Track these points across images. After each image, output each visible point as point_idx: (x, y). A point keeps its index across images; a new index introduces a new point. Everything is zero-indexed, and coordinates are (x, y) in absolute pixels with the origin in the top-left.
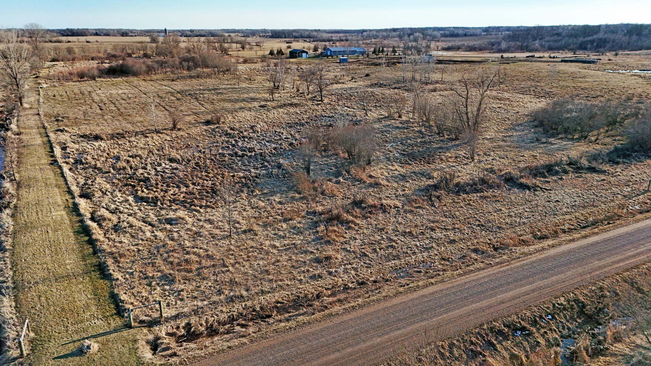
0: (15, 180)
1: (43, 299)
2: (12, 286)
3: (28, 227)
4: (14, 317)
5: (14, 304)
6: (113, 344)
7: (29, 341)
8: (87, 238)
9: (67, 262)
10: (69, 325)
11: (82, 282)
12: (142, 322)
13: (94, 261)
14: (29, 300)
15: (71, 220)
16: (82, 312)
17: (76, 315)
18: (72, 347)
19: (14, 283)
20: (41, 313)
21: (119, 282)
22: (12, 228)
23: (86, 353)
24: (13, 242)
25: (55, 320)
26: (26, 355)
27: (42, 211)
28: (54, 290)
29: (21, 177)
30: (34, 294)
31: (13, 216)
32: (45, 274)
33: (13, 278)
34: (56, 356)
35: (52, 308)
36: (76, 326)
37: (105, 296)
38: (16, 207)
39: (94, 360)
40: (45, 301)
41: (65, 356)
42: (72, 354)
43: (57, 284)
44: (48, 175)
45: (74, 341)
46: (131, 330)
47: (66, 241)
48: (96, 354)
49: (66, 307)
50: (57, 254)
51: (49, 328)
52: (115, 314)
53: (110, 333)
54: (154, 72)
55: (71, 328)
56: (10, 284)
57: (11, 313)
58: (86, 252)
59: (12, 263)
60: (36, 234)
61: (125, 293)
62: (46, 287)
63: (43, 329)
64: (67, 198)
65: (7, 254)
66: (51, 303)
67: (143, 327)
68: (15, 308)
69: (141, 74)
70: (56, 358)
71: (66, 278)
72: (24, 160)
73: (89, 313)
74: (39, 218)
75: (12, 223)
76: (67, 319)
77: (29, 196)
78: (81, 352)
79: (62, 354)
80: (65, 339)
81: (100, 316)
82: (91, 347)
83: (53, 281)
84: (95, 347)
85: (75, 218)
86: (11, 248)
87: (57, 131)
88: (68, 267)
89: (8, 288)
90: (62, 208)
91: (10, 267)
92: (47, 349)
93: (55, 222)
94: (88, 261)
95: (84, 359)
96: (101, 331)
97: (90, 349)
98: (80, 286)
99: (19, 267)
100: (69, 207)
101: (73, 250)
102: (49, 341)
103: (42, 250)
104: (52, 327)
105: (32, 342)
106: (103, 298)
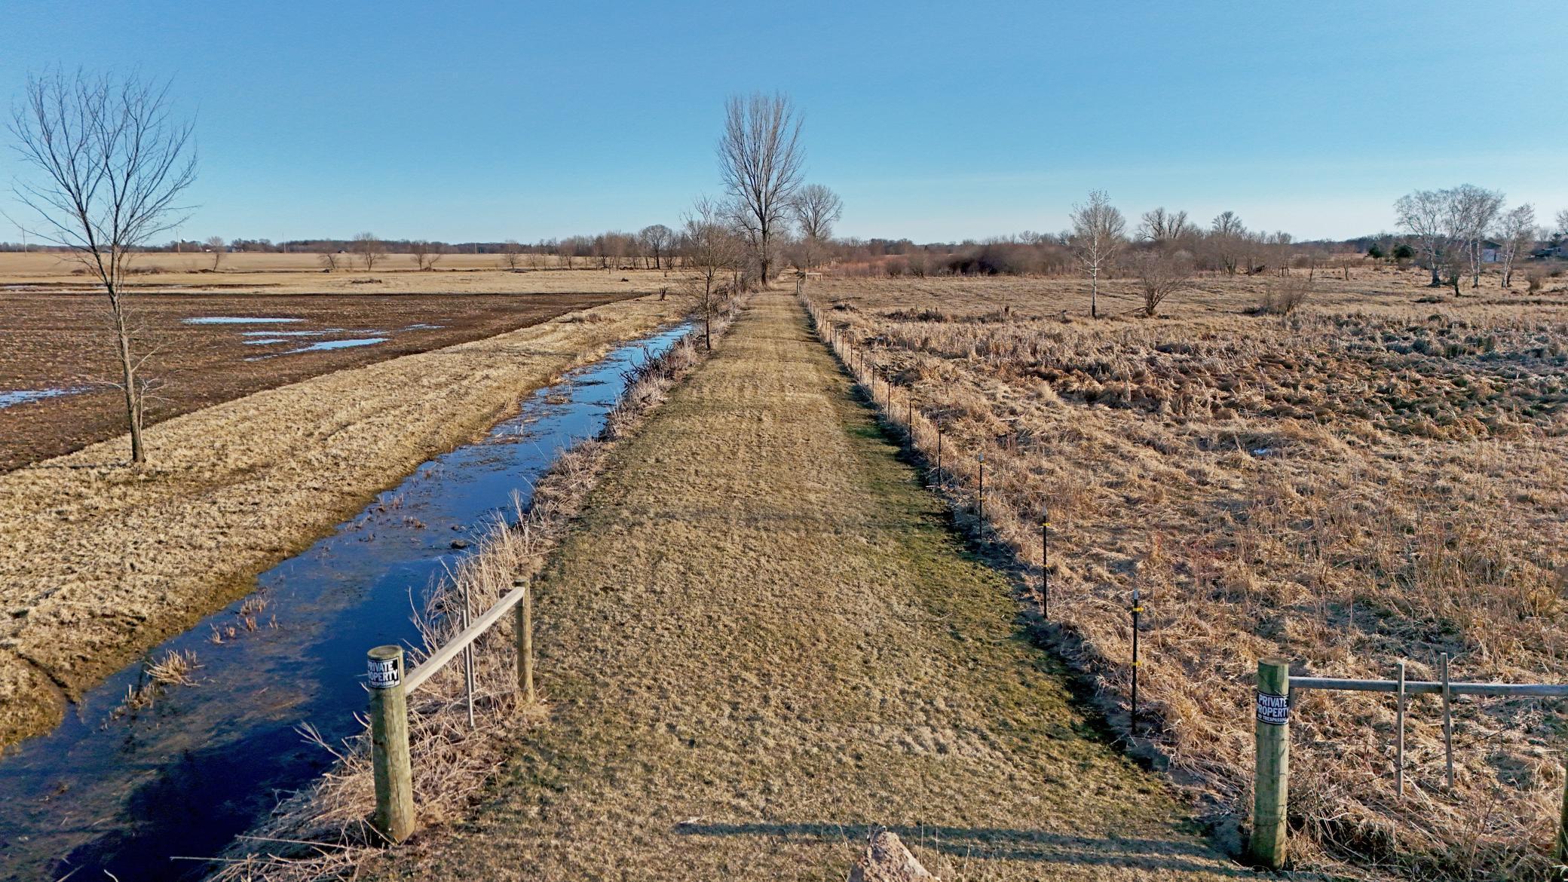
1: (668, 567)
3: (701, 407)
8: (894, 449)
9: (809, 485)
10: (768, 714)
11: (866, 552)
13: (924, 500)
14: (610, 560)
15: (839, 411)
16: (854, 666)
17: (819, 673)
20: (637, 617)
22: (657, 405)
25: (692, 664)
27: (756, 387)
28: (734, 550)
30: (641, 545)
31: (672, 391)
33: (588, 495)
35: (698, 609)
36: (809, 730)
37: (988, 626)
40: (674, 577)
43: (751, 532)
45: (783, 831)
47: (813, 443)
49: (772, 621)
50: (775, 464)
51: (643, 702)
54: (1058, 268)
58: (888, 476)
60: (722, 419)
62: (700, 533)
64: (836, 377)
66: (698, 587)
71: (794, 524)
72: (741, 332)
73: (899, 684)
74: (742, 397)
76: (765, 676)
81: (970, 717)
85: (856, 409)
87: (831, 309)
88: (812, 497)
89: (555, 516)
90: (817, 389)
93: (789, 406)
94: (893, 498)
98: (858, 561)
100: (839, 390)
101: (838, 464)
103: (725, 449)
104: (663, 695)
106: (982, 633)
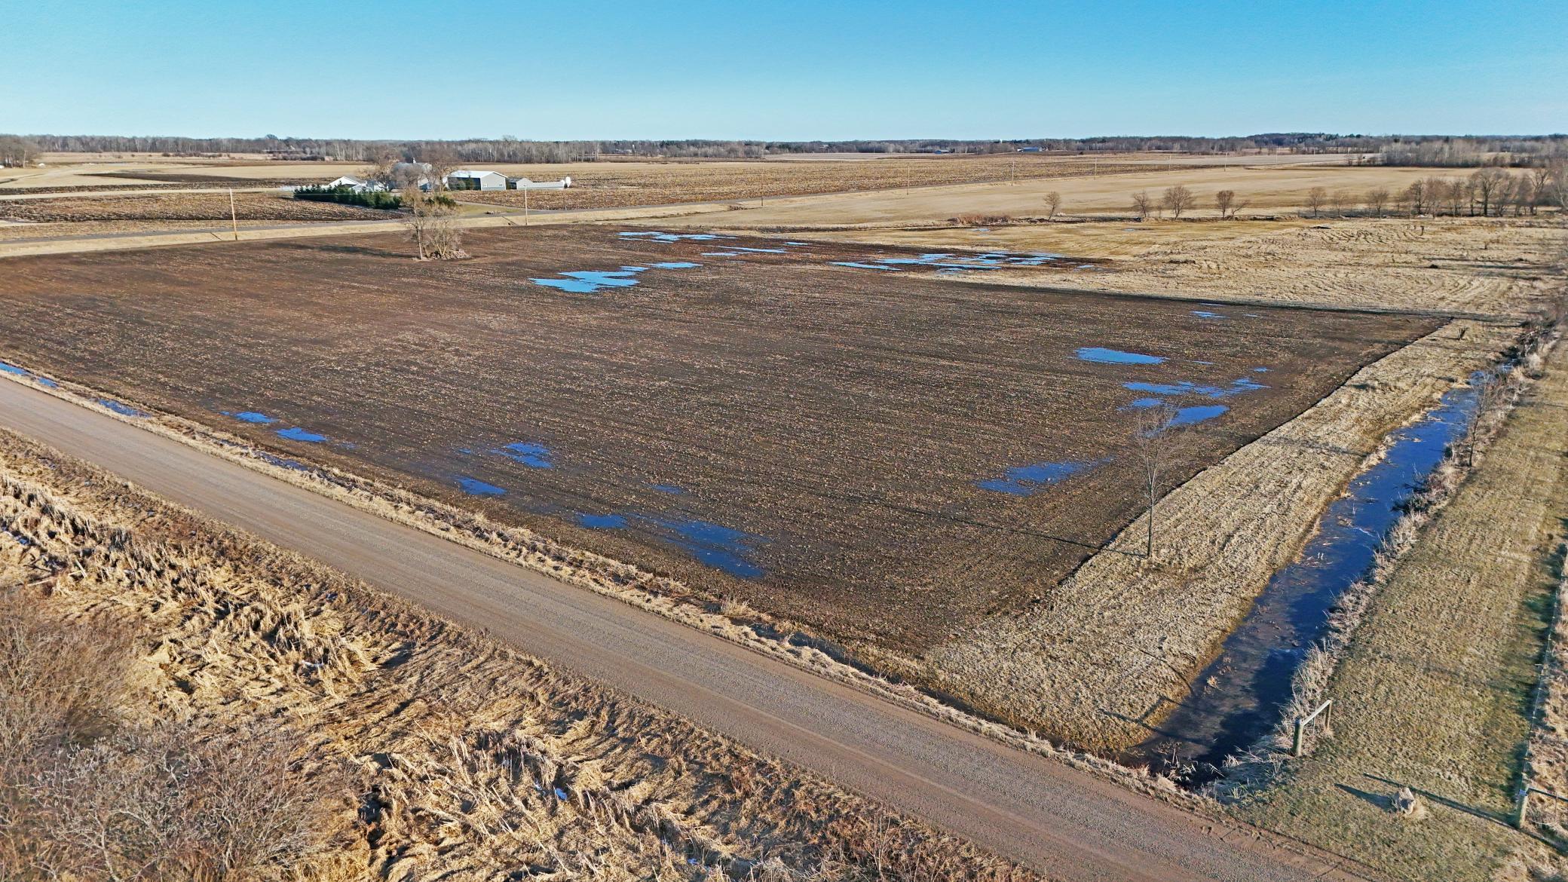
0: (1470, 465)
1: (1382, 688)
2: (1347, 643)
3: (1440, 559)
4: (1319, 691)
5: (1330, 671)
6: (1456, 828)
7: (1318, 739)
8: (1542, 626)
9: (1470, 649)
10: (1400, 754)
11: (1473, 699)
12: (1545, 830)
13: (1528, 673)
14: (1359, 678)
15: (1531, 578)
16: (1437, 747)
17: (1424, 746)
18: (1378, 788)
19: (1352, 640)
20: (1365, 708)
21: (1552, 737)
22: (1406, 549)
23: (1395, 810)
24: (1394, 575)
25: (1380, 731)
26: (1300, 754)
27: (1483, 538)
28: (1412, 685)
29: (1484, 462)
30: (1373, 673)
31: (1423, 530)
32: (1412, 650)
33: (1354, 632)
34: (1343, 783)
35: (1388, 711)
36: (1411, 763)
37: (1503, 746)
38: (1438, 515)
39: (1402, 830)
40: (1383, 693)
41: (1359, 794)
42: (1371, 798)
43: (1425, 677)
44: (1545, 474)
45: (1390, 783)
46: (1511, 831)
47: (1493, 613)
48: (1412, 824)
49: (1415, 722)
50: (1459, 628)
51: (1362, 739)
52: (1501, 787)
53: (1468, 810)
55: (1400, 760)
56: (1344, 639)
57: (1317, 683)
58: (1521, 650)
59: (1369, 607)
60: (1445, 575)
61: (1550, 764)
62: (1400, 672)
63: (1352, 734)
64: (1554, 532)
65: (1371, 589)
66: (1392, 702)
67: (1543, 841)
68: (1329, 678)
70: (1342, 786)
71: (1447, 676)
72: (1512, 431)
73: (1450, 757)
74: (1468, 550)
75: (1413, 542)
76: (1404, 742)
77: (1478, 503)
78: (1387, 803)
79: (1355, 787)
80: (1378, 770)
81: (1468, 773)
82: (1411, 807)
83: (1420, 669)
84: (1418, 810)
85: (1546, 579)
86: (1384, 582)
88: (1466, 660)
89: (1337, 642)
90: (1529, 548)
91: (1361, 610)
92: (1337, 766)
93: (1496, 569)
94: (1511, 669)
95: (1386, 817)
96: (1449, 797)
97: (1406, 808)
98: (1466, 703)
99: (1376, 618)
100: (1546, 551)
101: (1497, 634)
102: (1349, 758)
103: (1435, 608)
104: (1369, 739)
105: (1322, 743)
106: (1497, 748)
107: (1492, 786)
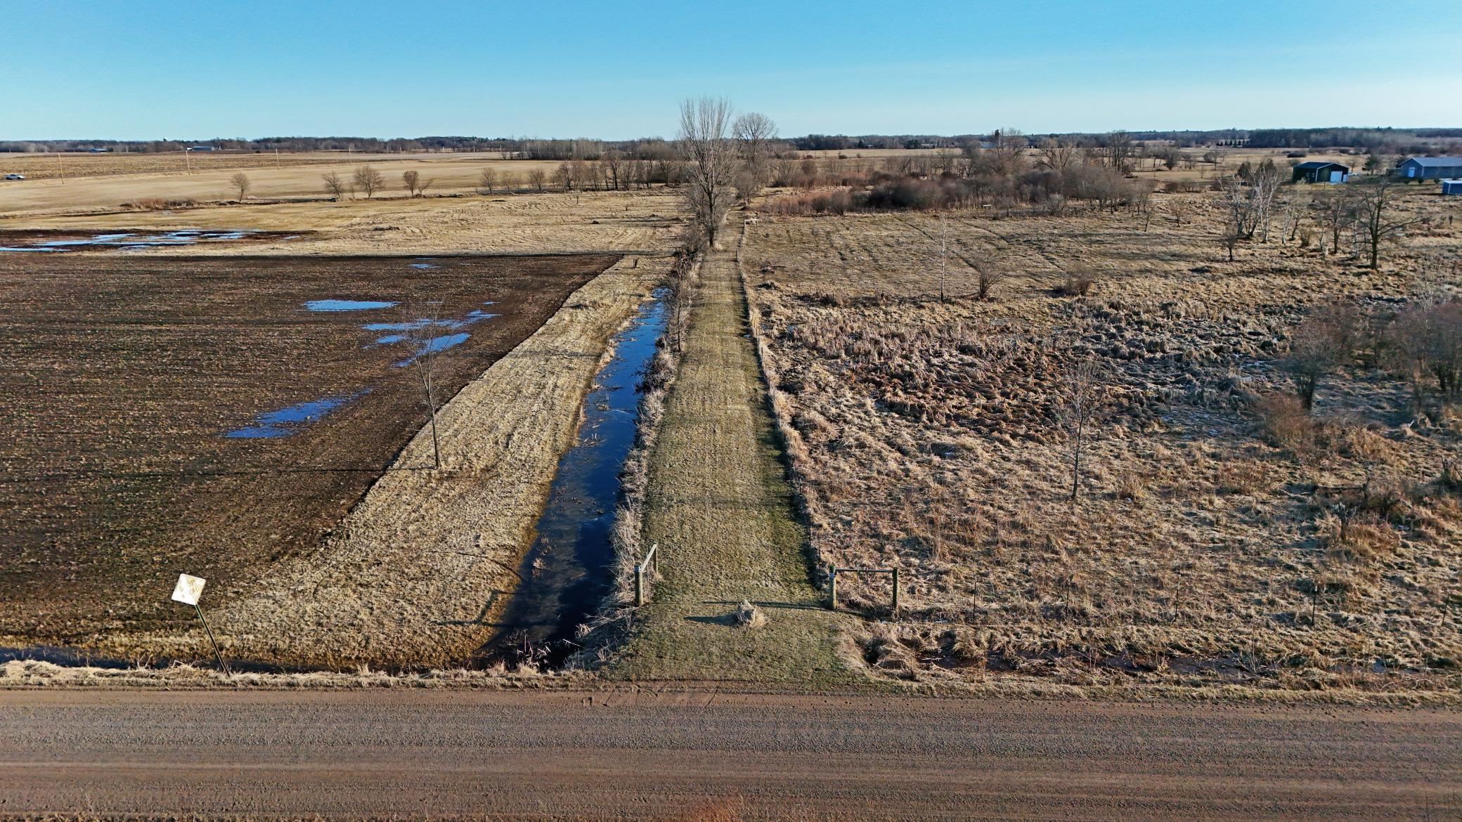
0: (680, 350)
1: (687, 527)
2: (644, 499)
3: (684, 420)
4: (637, 545)
5: (640, 525)
6: (792, 624)
7: (652, 585)
8: (777, 453)
9: (737, 481)
10: (722, 577)
11: (756, 518)
12: (853, 605)
13: (784, 489)
14: (665, 524)
15: (755, 421)
16: (747, 563)
17: (736, 565)
18: (719, 610)
19: (647, 496)
20: (680, 547)
21: (822, 532)
22: (660, 417)
23: (742, 624)
24: (658, 438)
25: (699, 563)
26: (642, 603)
27: (711, 400)
28: (708, 519)
29: (689, 347)
30: (674, 517)
31: (665, 401)
32: (698, 492)
33: (646, 489)
34: (690, 614)
35: (699, 544)
36: (733, 582)
37: (792, 548)
38: (672, 389)
39: (753, 639)
40: (689, 531)
41: (706, 620)
42: (718, 620)
43: (714, 510)
44: (732, 349)
45: (726, 603)
46: (829, 613)
47: (740, 450)
48: (759, 631)
49: (723, 549)
50: (723, 466)
51: (687, 574)
52: (805, 581)
53: (791, 606)
54: (957, 203)
55: (724, 582)
56: (640, 496)
57: (633, 537)
58: (772, 473)
59: (650, 467)
60: (696, 432)
61: (831, 552)
62: (695, 510)
63: (678, 572)
64: (757, 387)
65: (646, 453)
66: (698, 537)
67: (855, 614)
68: (641, 531)
69: (930, 206)
70: (690, 618)
71: (730, 505)
72: (698, 324)
73: (759, 568)
74: (704, 410)
75: (662, 411)
76: (721, 567)
77: (696, 375)
78: (733, 620)
79: (701, 615)
80: (711, 596)
81: (777, 578)
82: (753, 616)
83: (709, 505)
84: (759, 618)
85: (764, 419)
86: (652, 445)
87: (761, 286)
88: (738, 489)
89: (636, 500)
90: (745, 400)
91: (645, 471)
92: (678, 603)
93: (729, 418)
94: (772, 488)
95: (736, 633)
96: (774, 600)
97: (750, 618)
98: (752, 523)
99: (658, 473)
100: (757, 400)
101: (750, 465)
102: (684, 592)
103: (699, 456)
104: (692, 572)
105: (657, 588)
106: (789, 551)
107: (799, 582)
